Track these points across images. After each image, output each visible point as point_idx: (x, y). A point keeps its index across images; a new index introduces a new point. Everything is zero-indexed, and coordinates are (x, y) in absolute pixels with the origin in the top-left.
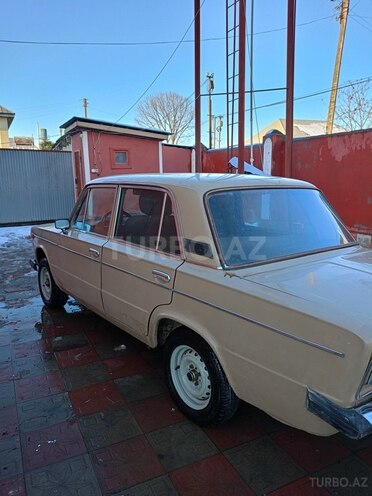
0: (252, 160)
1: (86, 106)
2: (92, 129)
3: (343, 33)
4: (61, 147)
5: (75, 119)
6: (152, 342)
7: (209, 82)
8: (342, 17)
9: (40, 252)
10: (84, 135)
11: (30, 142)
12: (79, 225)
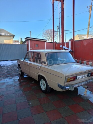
0: (65, 46)
1: (31, 33)
2: (31, 40)
3: (90, 15)
4: (25, 43)
5: (27, 38)
6: (37, 80)
7: (57, 28)
8: (90, 11)
9: (19, 65)
10: (29, 41)
11: (18, 42)
12: (26, 59)
